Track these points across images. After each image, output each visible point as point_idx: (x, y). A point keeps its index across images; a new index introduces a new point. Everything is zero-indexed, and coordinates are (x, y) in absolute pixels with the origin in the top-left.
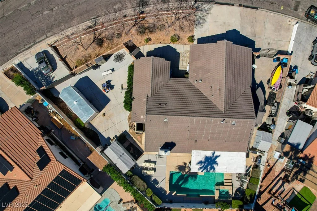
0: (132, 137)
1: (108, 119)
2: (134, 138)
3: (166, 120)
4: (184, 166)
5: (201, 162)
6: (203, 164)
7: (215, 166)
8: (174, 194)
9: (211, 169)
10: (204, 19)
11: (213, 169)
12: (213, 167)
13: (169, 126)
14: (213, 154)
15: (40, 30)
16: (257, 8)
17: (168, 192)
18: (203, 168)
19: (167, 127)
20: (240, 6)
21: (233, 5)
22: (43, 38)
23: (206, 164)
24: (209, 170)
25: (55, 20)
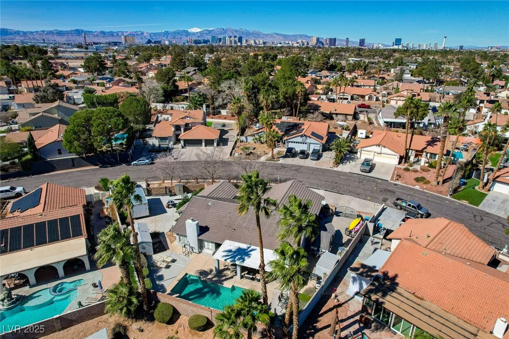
0: (166, 237)
3: (210, 204)
4: (209, 272)
5: (230, 251)
6: (232, 253)
7: (246, 258)
9: (239, 259)
11: (242, 260)
12: (244, 258)
13: (210, 210)
14: (249, 248)
17: (168, 292)
18: (230, 257)
23: (235, 254)
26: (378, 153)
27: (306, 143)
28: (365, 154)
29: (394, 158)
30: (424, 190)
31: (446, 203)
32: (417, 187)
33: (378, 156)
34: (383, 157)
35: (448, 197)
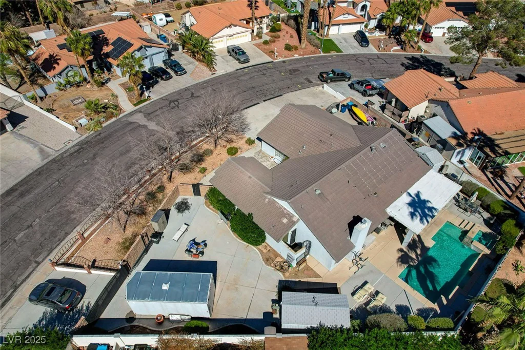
0: (297, 280)
1: (237, 289)
2: (302, 280)
3: (318, 192)
4: (403, 253)
5: (412, 214)
6: (417, 214)
8: (445, 302)
9: (431, 211)
10: (244, 124)
12: (429, 207)
13: (329, 198)
14: (410, 196)
15: (18, 263)
16: (281, 95)
17: (435, 306)
18: (424, 218)
19: (328, 200)
20: (264, 101)
21: (258, 103)
22: (30, 269)
23: (420, 212)
24: (431, 214)
25: (43, 235)
26: (229, 36)
27: (146, 58)
28: (216, 42)
29: (246, 36)
30: (304, 56)
31: (329, 60)
32: (296, 56)
33: (231, 39)
34: (236, 38)
35: (322, 54)
